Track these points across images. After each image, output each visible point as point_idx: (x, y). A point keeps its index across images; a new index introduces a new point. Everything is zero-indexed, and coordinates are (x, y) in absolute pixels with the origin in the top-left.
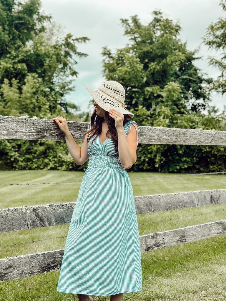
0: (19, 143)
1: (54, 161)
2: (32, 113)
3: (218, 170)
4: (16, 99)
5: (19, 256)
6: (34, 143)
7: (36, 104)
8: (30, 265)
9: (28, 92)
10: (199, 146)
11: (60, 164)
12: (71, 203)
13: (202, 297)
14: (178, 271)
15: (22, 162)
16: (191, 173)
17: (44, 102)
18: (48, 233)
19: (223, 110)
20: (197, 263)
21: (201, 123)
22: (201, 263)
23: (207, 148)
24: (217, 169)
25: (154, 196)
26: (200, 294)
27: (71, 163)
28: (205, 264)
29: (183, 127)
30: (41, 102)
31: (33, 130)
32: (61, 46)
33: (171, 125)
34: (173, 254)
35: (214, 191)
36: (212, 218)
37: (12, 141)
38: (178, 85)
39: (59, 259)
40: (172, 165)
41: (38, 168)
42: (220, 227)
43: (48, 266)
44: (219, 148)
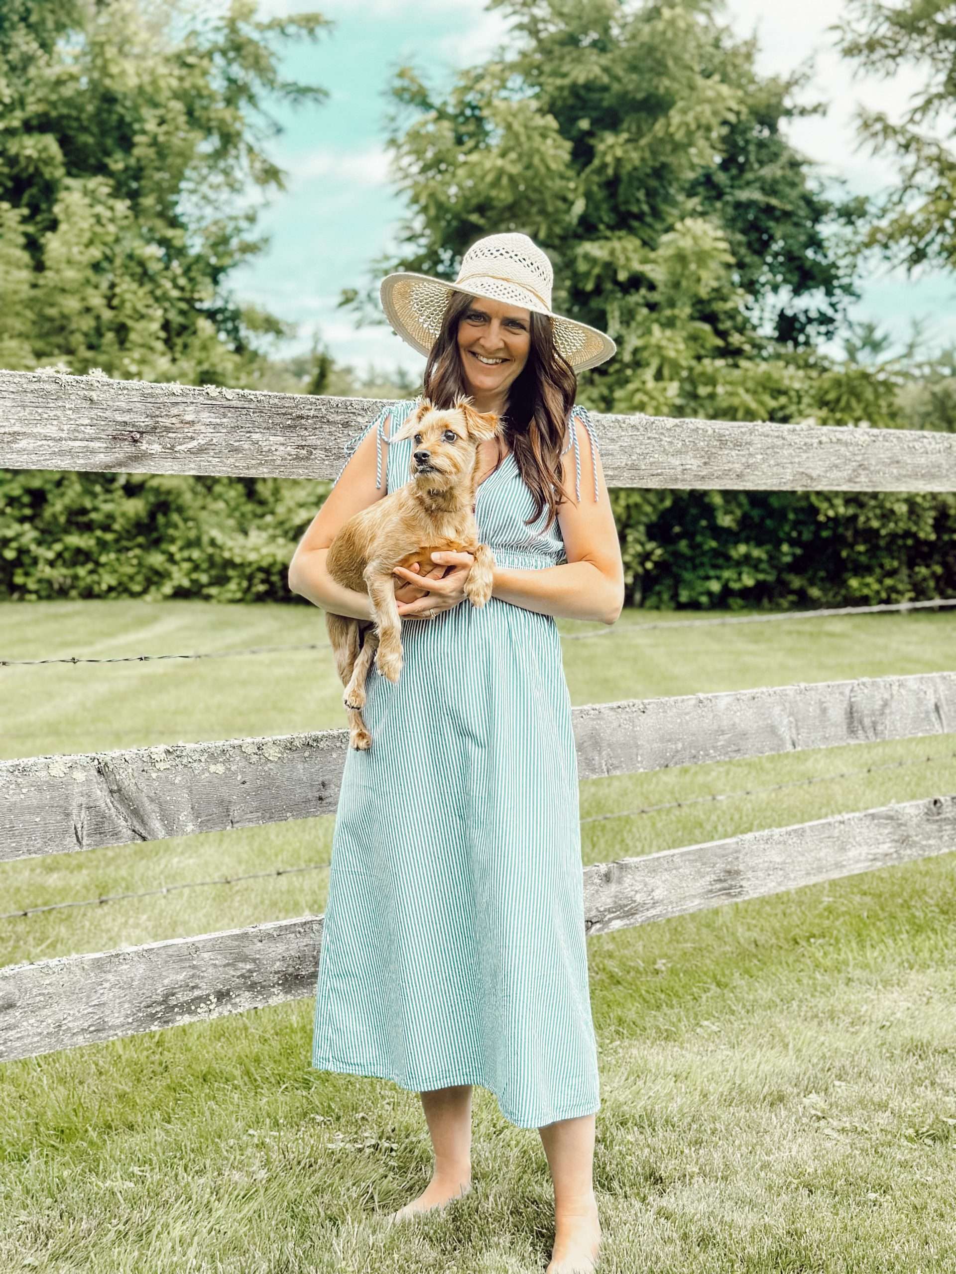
0: (36, 483)
1: (189, 559)
2: (89, 354)
3: (884, 595)
4: (15, 292)
5: (41, 963)
6: (103, 486)
7: (107, 315)
8: (88, 997)
9: (69, 262)
10: (807, 495)
11: (214, 572)
12: (259, 739)
13: (805, 1120)
14: (709, 1015)
15: (51, 564)
16: (771, 610)
17: (140, 306)
18: (166, 866)
19: (908, 339)
20: (788, 980)
21: (813, 397)
22: (805, 981)
23: (838, 502)
24: (878, 592)
25: (612, 709)
26: (801, 1109)
27: (260, 569)
28: (822, 985)
29: (740, 414)
30: (128, 305)
31: (89, 430)
32: (209, 55)
33: (687, 405)
34: (689, 945)
35: (864, 684)
36: (852, 797)
37: (9, 476)
38: (720, 234)
39: (211, 970)
40: (687, 576)
41: (121, 590)
42: (886, 831)
43: (165, 1001)
44: (888, 505)
